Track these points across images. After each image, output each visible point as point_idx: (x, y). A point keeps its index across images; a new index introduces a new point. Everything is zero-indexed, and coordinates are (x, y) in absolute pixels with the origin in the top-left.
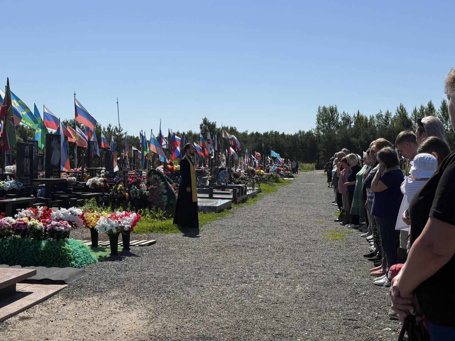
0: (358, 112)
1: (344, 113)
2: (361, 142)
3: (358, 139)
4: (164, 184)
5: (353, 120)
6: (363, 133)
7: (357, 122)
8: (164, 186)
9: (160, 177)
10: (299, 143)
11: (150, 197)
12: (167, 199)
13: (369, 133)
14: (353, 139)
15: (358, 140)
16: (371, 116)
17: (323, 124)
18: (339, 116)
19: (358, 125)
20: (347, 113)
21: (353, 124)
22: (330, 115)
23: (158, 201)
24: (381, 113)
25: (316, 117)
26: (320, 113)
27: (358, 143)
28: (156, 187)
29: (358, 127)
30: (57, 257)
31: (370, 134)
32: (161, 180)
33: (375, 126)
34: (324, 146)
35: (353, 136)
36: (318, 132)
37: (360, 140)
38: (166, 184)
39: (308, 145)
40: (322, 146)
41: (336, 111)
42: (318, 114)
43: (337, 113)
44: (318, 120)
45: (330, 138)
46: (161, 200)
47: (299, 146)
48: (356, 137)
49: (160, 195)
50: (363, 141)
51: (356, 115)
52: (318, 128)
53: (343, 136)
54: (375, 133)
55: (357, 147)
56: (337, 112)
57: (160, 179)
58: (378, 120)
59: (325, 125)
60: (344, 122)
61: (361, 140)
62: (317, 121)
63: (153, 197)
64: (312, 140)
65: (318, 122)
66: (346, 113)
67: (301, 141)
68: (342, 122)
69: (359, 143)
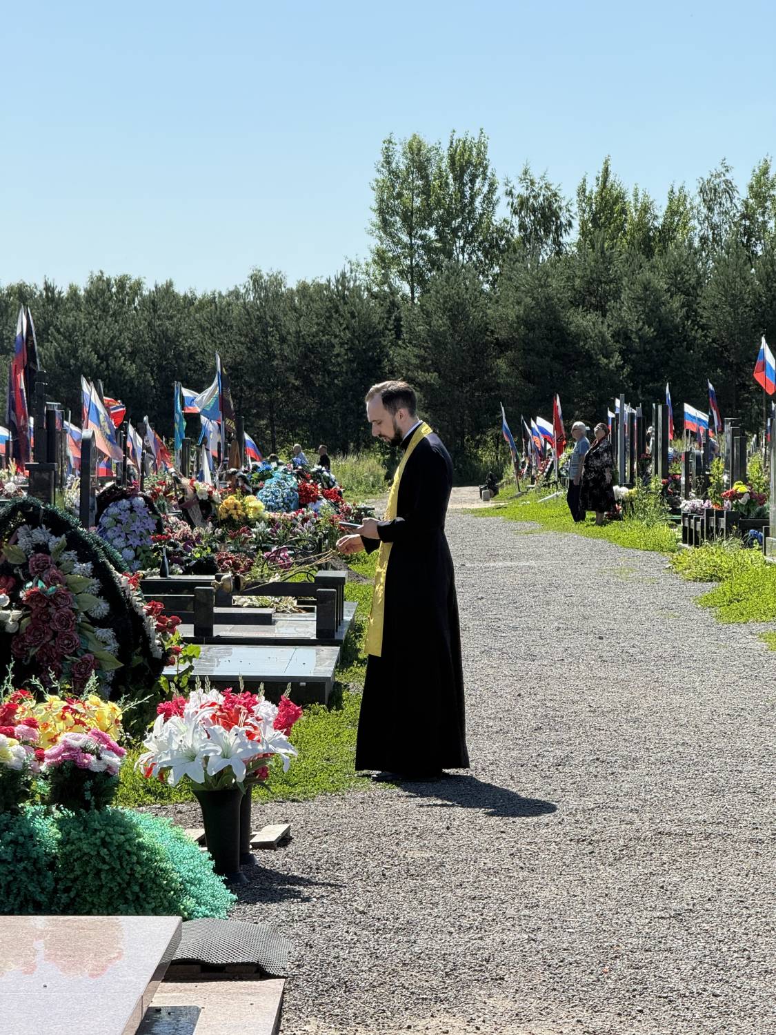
0: (606, 170)
1: (526, 173)
2: (622, 335)
3: (604, 316)
4: (94, 570)
5: (573, 212)
6: (633, 284)
7: (594, 220)
8: (94, 581)
9: (64, 536)
10: (283, 340)
11: (29, 639)
12: (114, 645)
13: (662, 285)
14: (582, 321)
15: (608, 320)
16: (676, 190)
17: (410, 235)
18: (500, 192)
19: (604, 240)
20: (543, 178)
21: (571, 238)
22: (447, 184)
23: (74, 654)
24: (728, 176)
25: (371, 200)
26: (391, 172)
27: (608, 336)
28: (57, 590)
29: (602, 252)
30: (123, 880)
31: (668, 290)
32: (73, 553)
33: (691, 245)
34: (424, 359)
35: (578, 301)
36: (385, 279)
37: (617, 325)
38: (101, 572)
39: (337, 350)
40: (417, 356)
41: (482, 165)
42: (380, 177)
43: (484, 173)
44: (381, 211)
45: (456, 312)
46: (87, 651)
47: (285, 359)
48: (596, 308)
49: (80, 629)
50: (633, 327)
51: (593, 187)
52: (382, 259)
53: (528, 300)
54: (693, 281)
55: (606, 361)
56: (486, 168)
57: (68, 549)
58: (710, 209)
59: (422, 237)
60: (522, 227)
61: (621, 320)
62: (376, 218)
63: (47, 639)
64: (354, 323)
65: (385, 225)
66: (535, 174)
67: (298, 333)
68: (516, 221)
69: (613, 336)
